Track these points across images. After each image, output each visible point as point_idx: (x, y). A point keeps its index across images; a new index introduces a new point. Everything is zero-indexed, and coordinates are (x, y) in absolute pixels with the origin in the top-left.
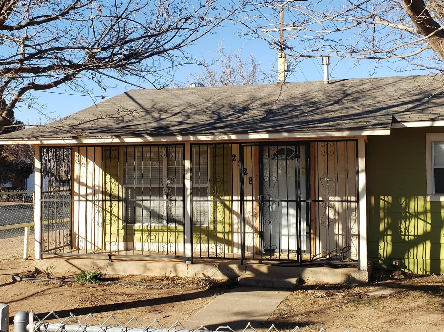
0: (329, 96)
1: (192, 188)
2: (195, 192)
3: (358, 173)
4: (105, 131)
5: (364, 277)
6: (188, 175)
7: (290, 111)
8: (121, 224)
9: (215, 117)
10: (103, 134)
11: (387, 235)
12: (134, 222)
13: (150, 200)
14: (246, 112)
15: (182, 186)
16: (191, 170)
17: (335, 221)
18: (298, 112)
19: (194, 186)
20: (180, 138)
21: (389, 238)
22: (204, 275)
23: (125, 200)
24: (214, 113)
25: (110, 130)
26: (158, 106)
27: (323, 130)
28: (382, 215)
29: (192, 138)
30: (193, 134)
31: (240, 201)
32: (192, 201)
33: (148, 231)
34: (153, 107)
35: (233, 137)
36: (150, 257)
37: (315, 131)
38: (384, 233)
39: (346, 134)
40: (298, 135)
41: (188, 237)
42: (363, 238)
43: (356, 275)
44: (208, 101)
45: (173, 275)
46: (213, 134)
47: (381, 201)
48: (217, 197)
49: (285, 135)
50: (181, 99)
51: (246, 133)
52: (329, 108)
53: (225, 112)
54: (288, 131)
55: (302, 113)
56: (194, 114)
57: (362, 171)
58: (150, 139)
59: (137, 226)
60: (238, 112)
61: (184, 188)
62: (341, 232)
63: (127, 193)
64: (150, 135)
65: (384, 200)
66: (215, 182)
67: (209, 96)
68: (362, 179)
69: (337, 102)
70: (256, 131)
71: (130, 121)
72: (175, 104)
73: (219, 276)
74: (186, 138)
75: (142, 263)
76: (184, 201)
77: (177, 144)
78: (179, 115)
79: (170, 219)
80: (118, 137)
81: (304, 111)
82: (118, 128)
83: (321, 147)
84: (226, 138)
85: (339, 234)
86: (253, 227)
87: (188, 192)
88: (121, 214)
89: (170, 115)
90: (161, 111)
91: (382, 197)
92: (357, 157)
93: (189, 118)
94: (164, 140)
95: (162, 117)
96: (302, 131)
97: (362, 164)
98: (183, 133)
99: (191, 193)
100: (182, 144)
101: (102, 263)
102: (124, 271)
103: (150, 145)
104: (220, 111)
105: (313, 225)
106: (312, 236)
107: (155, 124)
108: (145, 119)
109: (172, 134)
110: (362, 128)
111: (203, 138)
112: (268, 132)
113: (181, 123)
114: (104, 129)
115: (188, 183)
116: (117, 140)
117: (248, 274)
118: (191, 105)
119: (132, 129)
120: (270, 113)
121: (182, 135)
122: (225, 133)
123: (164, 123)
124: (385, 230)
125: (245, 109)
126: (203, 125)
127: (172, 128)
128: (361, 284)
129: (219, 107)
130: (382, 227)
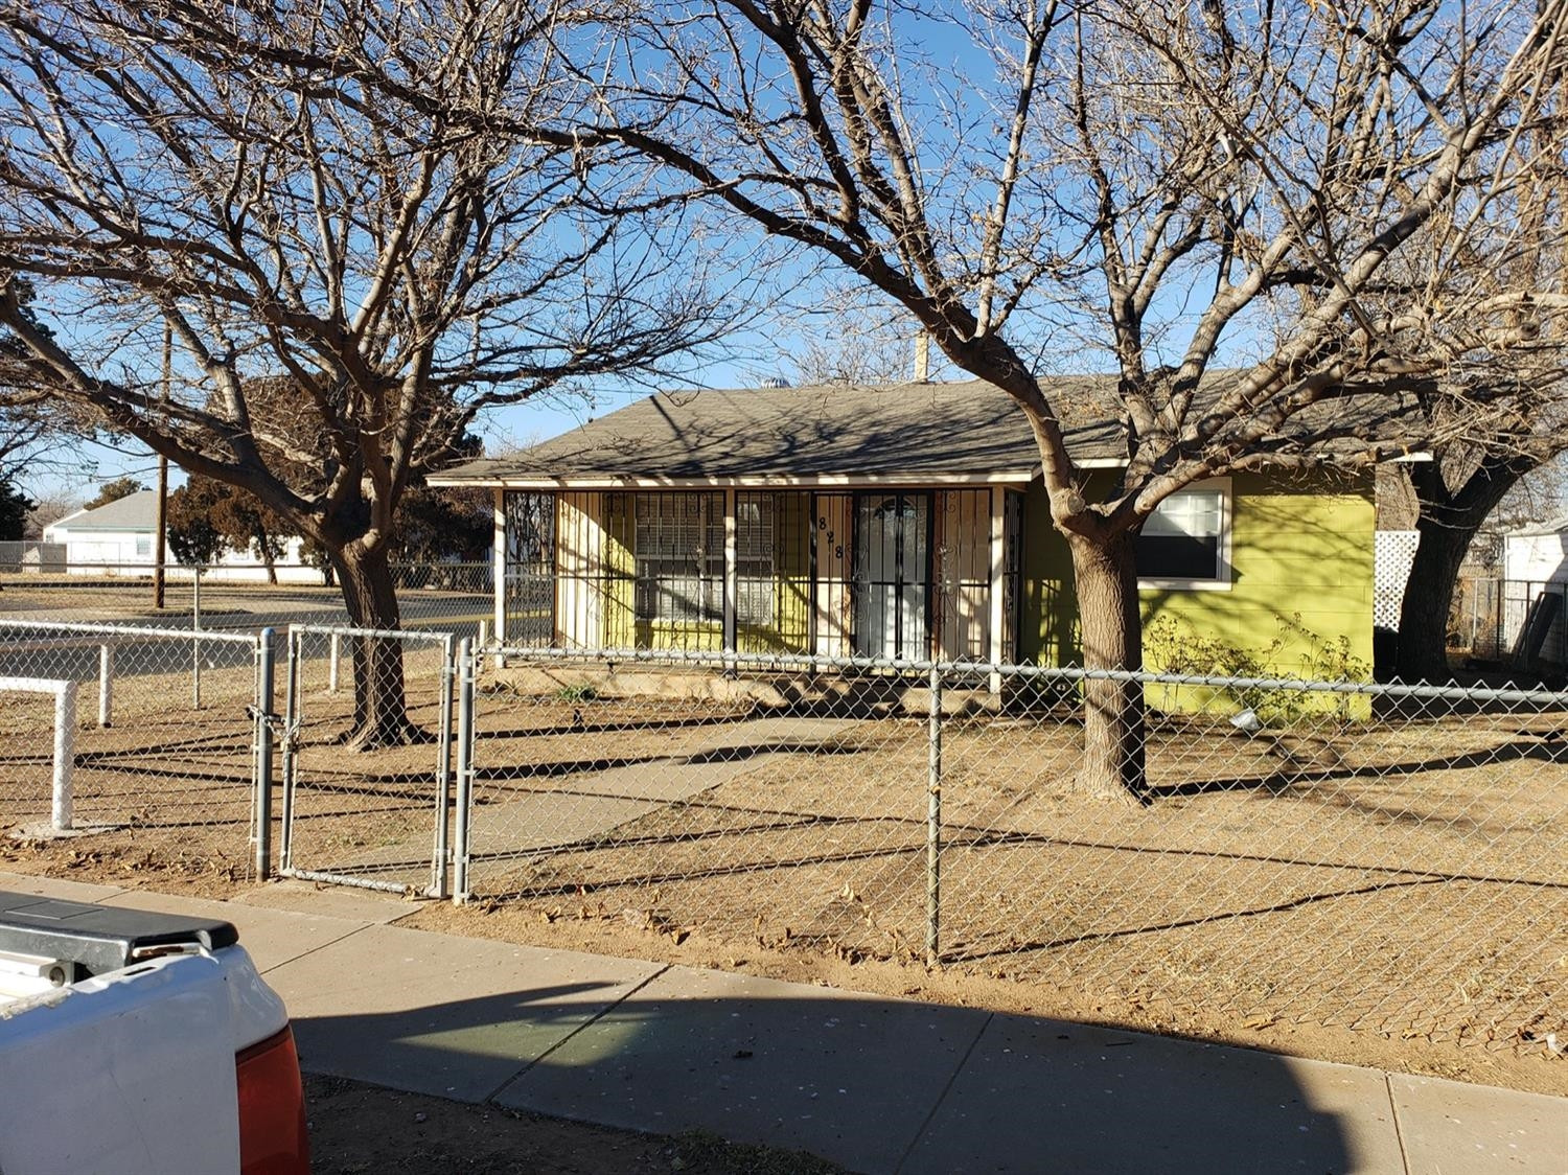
0: (987, 410)
1: (737, 562)
2: (741, 568)
3: (991, 540)
4: (602, 467)
5: (995, 702)
6: (731, 541)
7: (909, 438)
8: (631, 619)
9: (785, 445)
10: (599, 473)
11: (1051, 643)
12: (654, 616)
13: (673, 580)
14: (837, 438)
15: (721, 558)
16: (736, 532)
17: (970, 620)
18: (920, 440)
19: (740, 558)
20: (714, 482)
21: (1054, 648)
22: (749, 694)
23: (638, 581)
24: (785, 439)
25: (611, 465)
26: (699, 424)
27: (929, 473)
28: (1044, 611)
29: (732, 482)
30: (734, 476)
31: (811, 582)
32: (736, 582)
33: (676, 630)
34: (690, 426)
35: (795, 481)
36: (670, 667)
37: (917, 473)
38: (1046, 640)
39: (964, 478)
40: (893, 480)
41: (729, 638)
42: (996, 644)
43: (981, 701)
44: (785, 415)
45: (705, 696)
46: (764, 475)
47: (1044, 588)
48: (783, 578)
49: (874, 479)
50: (741, 412)
51: (815, 475)
52: (973, 433)
53: (803, 437)
54: (878, 473)
55: (925, 441)
56: (754, 440)
57: (998, 538)
58: (669, 482)
59: (655, 623)
60: (825, 438)
61: (724, 562)
62: (977, 637)
63: (642, 570)
64: (669, 475)
65: (1049, 587)
66: (781, 554)
67: (789, 406)
68: (997, 550)
69: (994, 422)
70: (829, 472)
71: (649, 449)
72: (728, 421)
73: (774, 699)
74: (724, 482)
75: (658, 677)
76: (724, 581)
77: (712, 491)
78: (729, 441)
79: (710, 613)
80: (620, 477)
81: (931, 437)
82: (627, 463)
83: (951, 499)
84: (783, 482)
85: (974, 641)
86: (842, 628)
87: (731, 567)
88: (630, 601)
89: (716, 440)
90: (702, 432)
91: (1046, 582)
92: (991, 515)
93: (743, 446)
94: (689, 484)
95: (700, 444)
96: (898, 474)
97: (998, 526)
98: (722, 472)
99: (735, 569)
100: (722, 491)
101: (597, 675)
102: (631, 689)
103: (672, 491)
104: (797, 435)
105: (935, 626)
106: (933, 643)
107: (683, 457)
108: (673, 448)
109: (702, 475)
110: (988, 471)
111: (748, 482)
112: (848, 474)
113: (726, 455)
114: (603, 464)
115: (730, 554)
116: (619, 483)
117: (819, 696)
118: (754, 423)
119: (646, 464)
120: (874, 440)
121: (717, 476)
122: (782, 475)
123: (699, 454)
124: (1049, 634)
125: (840, 431)
126: (758, 460)
127: (708, 465)
128: (990, 713)
129: (800, 426)
130: (1043, 630)
